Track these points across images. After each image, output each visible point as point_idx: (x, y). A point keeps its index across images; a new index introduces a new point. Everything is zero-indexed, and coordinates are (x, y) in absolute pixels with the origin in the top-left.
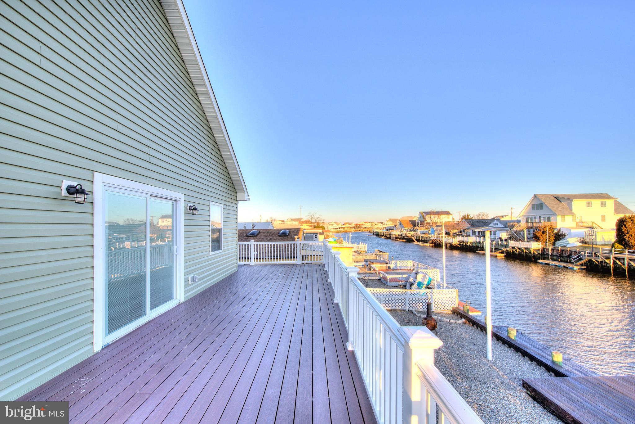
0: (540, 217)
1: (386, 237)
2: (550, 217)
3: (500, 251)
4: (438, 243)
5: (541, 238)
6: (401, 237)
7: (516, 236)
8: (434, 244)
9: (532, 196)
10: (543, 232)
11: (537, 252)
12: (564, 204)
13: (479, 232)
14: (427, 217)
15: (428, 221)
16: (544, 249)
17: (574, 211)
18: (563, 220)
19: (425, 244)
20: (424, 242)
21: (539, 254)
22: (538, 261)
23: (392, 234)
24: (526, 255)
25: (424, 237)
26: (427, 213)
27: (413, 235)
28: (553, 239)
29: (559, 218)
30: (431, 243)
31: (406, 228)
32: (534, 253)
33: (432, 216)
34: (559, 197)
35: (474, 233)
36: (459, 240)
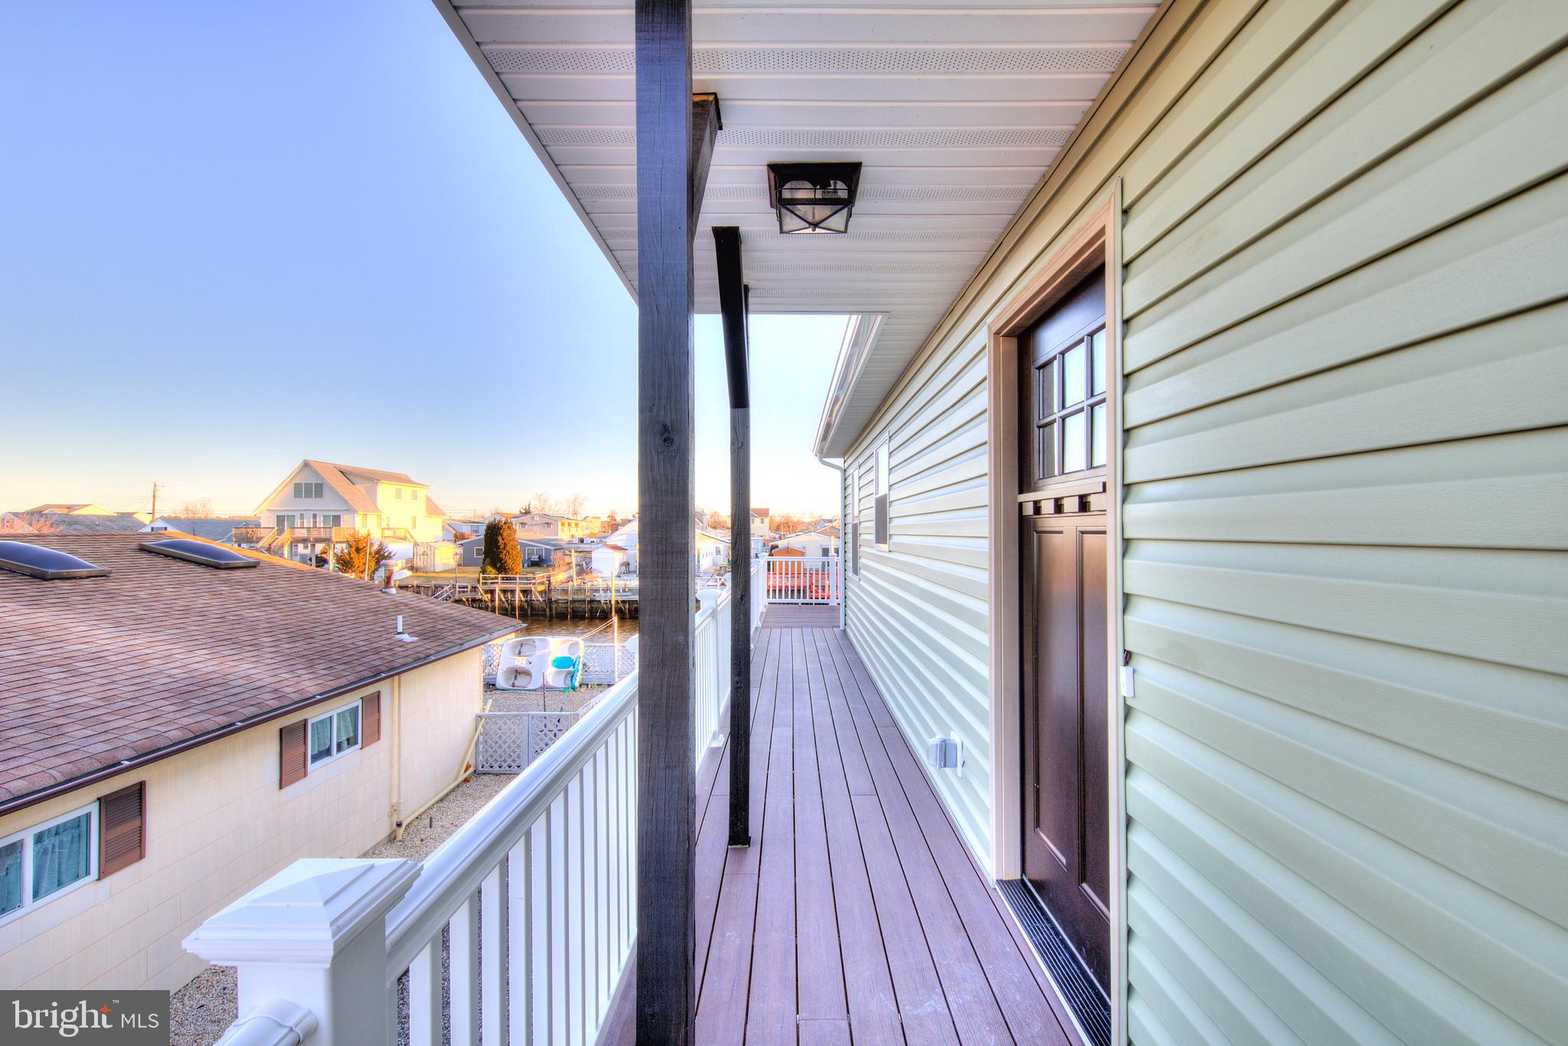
0: (315, 516)
2: (339, 516)
5: (354, 562)
9: (299, 463)
12: (361, 487)
17: (380, 504)
18: (366, 522)
29: (356, 517)
34: (351, 473)
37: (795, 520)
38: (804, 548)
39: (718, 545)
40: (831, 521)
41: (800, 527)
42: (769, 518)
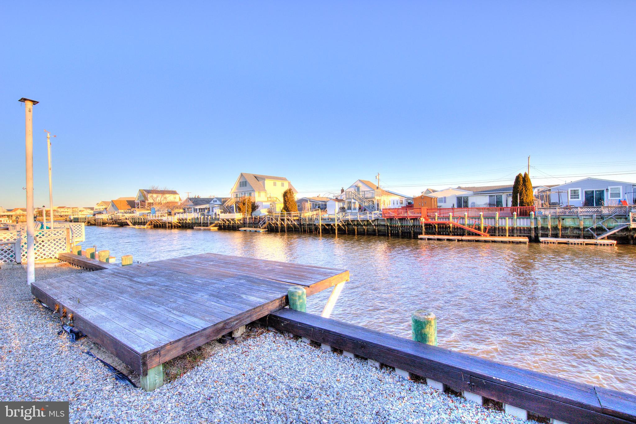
0: (245, 193)
1: (90, 224)
2: (251, 193)
3: (214, 225)
4: (158, 223)
5: (242, 209)
6: (111, 221)
7: (228, 210)
8: (153, 226)
9: (240, 174)
10: (244, 204)
11: (240, 222)
12: (261, 182)
13: (200, 209)
14: (149, 196)
15: (151, 201)
16: (244, 218)
17: (266, 188)
18: (259, 196)
19: (142, 227)
20: (142, 224)
21: (241, 223)
22: (240, 229)
23: (97, 219)
24: (233, 226)
25: (141, 219)
26: (149, 192)
27: (128, 218)
28: (250, 210)
29: (256, 194)
30: (149, 225)
31: (120, 211)
32: (238, 223)
33: (155, 195)
34: (258, 177)
35: (195, 210)
36: (179, 217)
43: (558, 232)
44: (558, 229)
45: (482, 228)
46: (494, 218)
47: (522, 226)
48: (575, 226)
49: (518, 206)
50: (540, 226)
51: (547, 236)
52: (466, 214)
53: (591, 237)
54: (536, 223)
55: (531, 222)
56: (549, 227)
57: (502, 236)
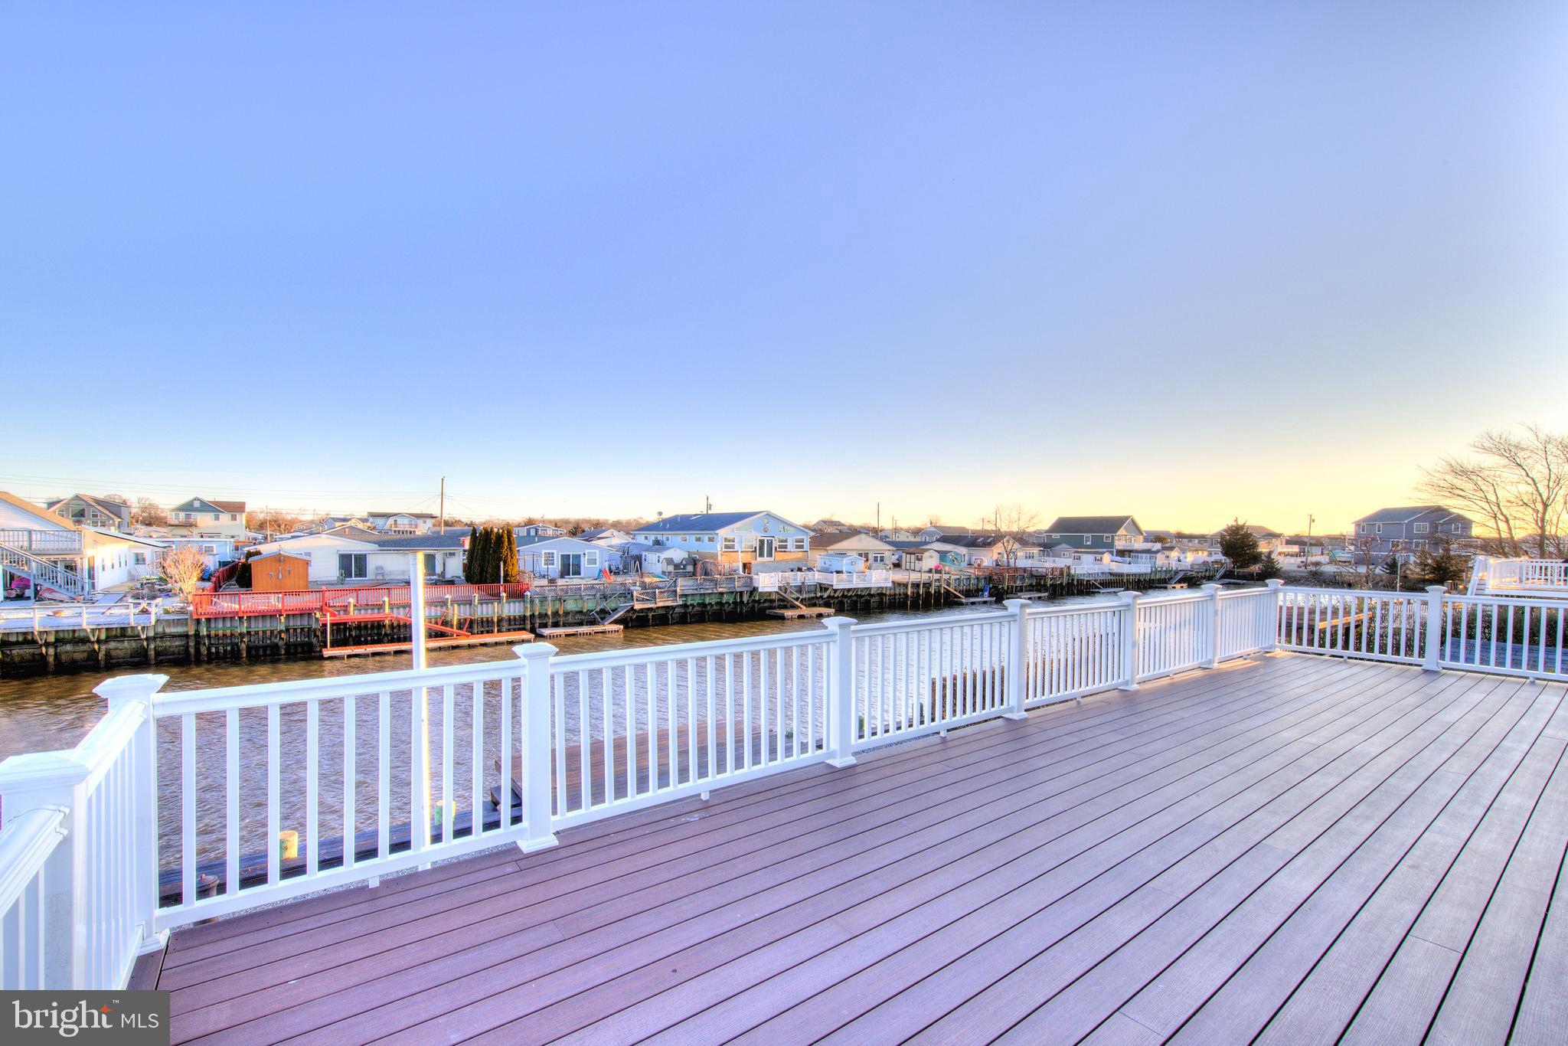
37: (289, 517)
38: (309, 554)
39: (139, 551)
40: (344, 520)
41: (296, 527)
42: (244, 515)
43: (559, 619)
44: (559, 615)
45: (455, 622)
46: (470, 603)
47: (512, 614)
48: (577, 609)
49: (502, 583)
50: (537, 613)
51: (545, 626)
52: (386, 599)
53: (593, 623)
54: (532, 609)
55: (525, 608)
56: (549, 613)
57: (488, 632)
